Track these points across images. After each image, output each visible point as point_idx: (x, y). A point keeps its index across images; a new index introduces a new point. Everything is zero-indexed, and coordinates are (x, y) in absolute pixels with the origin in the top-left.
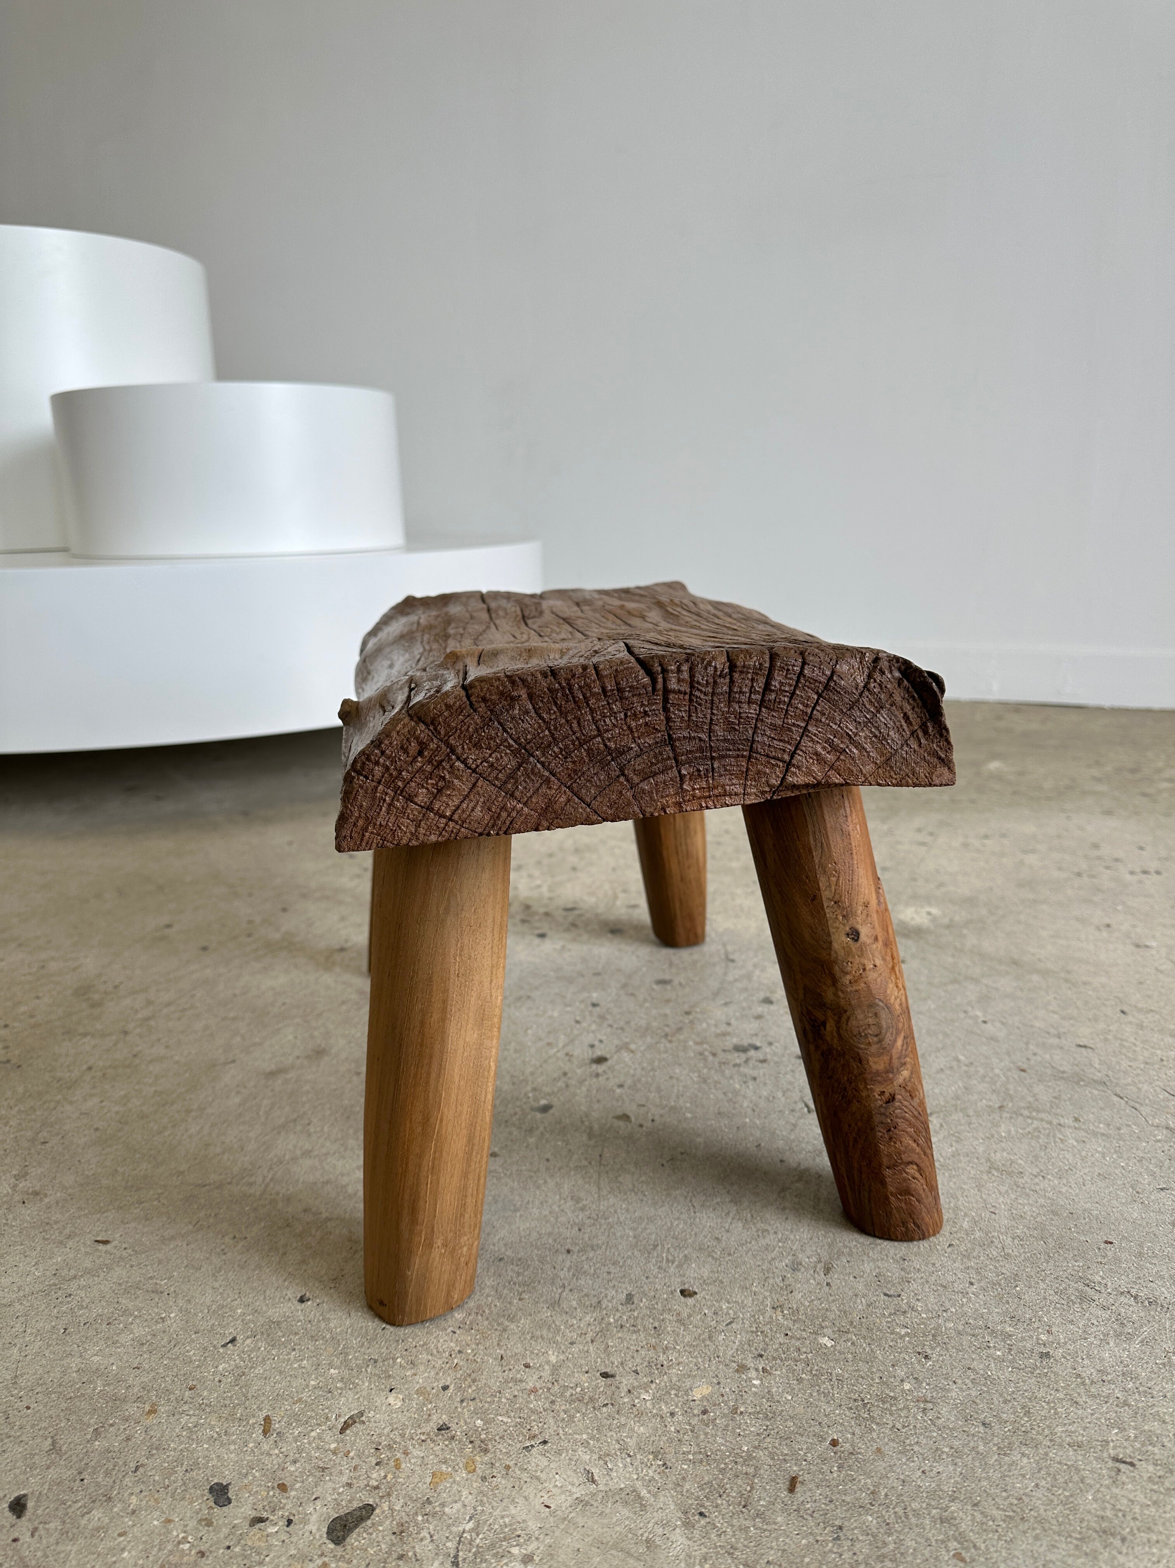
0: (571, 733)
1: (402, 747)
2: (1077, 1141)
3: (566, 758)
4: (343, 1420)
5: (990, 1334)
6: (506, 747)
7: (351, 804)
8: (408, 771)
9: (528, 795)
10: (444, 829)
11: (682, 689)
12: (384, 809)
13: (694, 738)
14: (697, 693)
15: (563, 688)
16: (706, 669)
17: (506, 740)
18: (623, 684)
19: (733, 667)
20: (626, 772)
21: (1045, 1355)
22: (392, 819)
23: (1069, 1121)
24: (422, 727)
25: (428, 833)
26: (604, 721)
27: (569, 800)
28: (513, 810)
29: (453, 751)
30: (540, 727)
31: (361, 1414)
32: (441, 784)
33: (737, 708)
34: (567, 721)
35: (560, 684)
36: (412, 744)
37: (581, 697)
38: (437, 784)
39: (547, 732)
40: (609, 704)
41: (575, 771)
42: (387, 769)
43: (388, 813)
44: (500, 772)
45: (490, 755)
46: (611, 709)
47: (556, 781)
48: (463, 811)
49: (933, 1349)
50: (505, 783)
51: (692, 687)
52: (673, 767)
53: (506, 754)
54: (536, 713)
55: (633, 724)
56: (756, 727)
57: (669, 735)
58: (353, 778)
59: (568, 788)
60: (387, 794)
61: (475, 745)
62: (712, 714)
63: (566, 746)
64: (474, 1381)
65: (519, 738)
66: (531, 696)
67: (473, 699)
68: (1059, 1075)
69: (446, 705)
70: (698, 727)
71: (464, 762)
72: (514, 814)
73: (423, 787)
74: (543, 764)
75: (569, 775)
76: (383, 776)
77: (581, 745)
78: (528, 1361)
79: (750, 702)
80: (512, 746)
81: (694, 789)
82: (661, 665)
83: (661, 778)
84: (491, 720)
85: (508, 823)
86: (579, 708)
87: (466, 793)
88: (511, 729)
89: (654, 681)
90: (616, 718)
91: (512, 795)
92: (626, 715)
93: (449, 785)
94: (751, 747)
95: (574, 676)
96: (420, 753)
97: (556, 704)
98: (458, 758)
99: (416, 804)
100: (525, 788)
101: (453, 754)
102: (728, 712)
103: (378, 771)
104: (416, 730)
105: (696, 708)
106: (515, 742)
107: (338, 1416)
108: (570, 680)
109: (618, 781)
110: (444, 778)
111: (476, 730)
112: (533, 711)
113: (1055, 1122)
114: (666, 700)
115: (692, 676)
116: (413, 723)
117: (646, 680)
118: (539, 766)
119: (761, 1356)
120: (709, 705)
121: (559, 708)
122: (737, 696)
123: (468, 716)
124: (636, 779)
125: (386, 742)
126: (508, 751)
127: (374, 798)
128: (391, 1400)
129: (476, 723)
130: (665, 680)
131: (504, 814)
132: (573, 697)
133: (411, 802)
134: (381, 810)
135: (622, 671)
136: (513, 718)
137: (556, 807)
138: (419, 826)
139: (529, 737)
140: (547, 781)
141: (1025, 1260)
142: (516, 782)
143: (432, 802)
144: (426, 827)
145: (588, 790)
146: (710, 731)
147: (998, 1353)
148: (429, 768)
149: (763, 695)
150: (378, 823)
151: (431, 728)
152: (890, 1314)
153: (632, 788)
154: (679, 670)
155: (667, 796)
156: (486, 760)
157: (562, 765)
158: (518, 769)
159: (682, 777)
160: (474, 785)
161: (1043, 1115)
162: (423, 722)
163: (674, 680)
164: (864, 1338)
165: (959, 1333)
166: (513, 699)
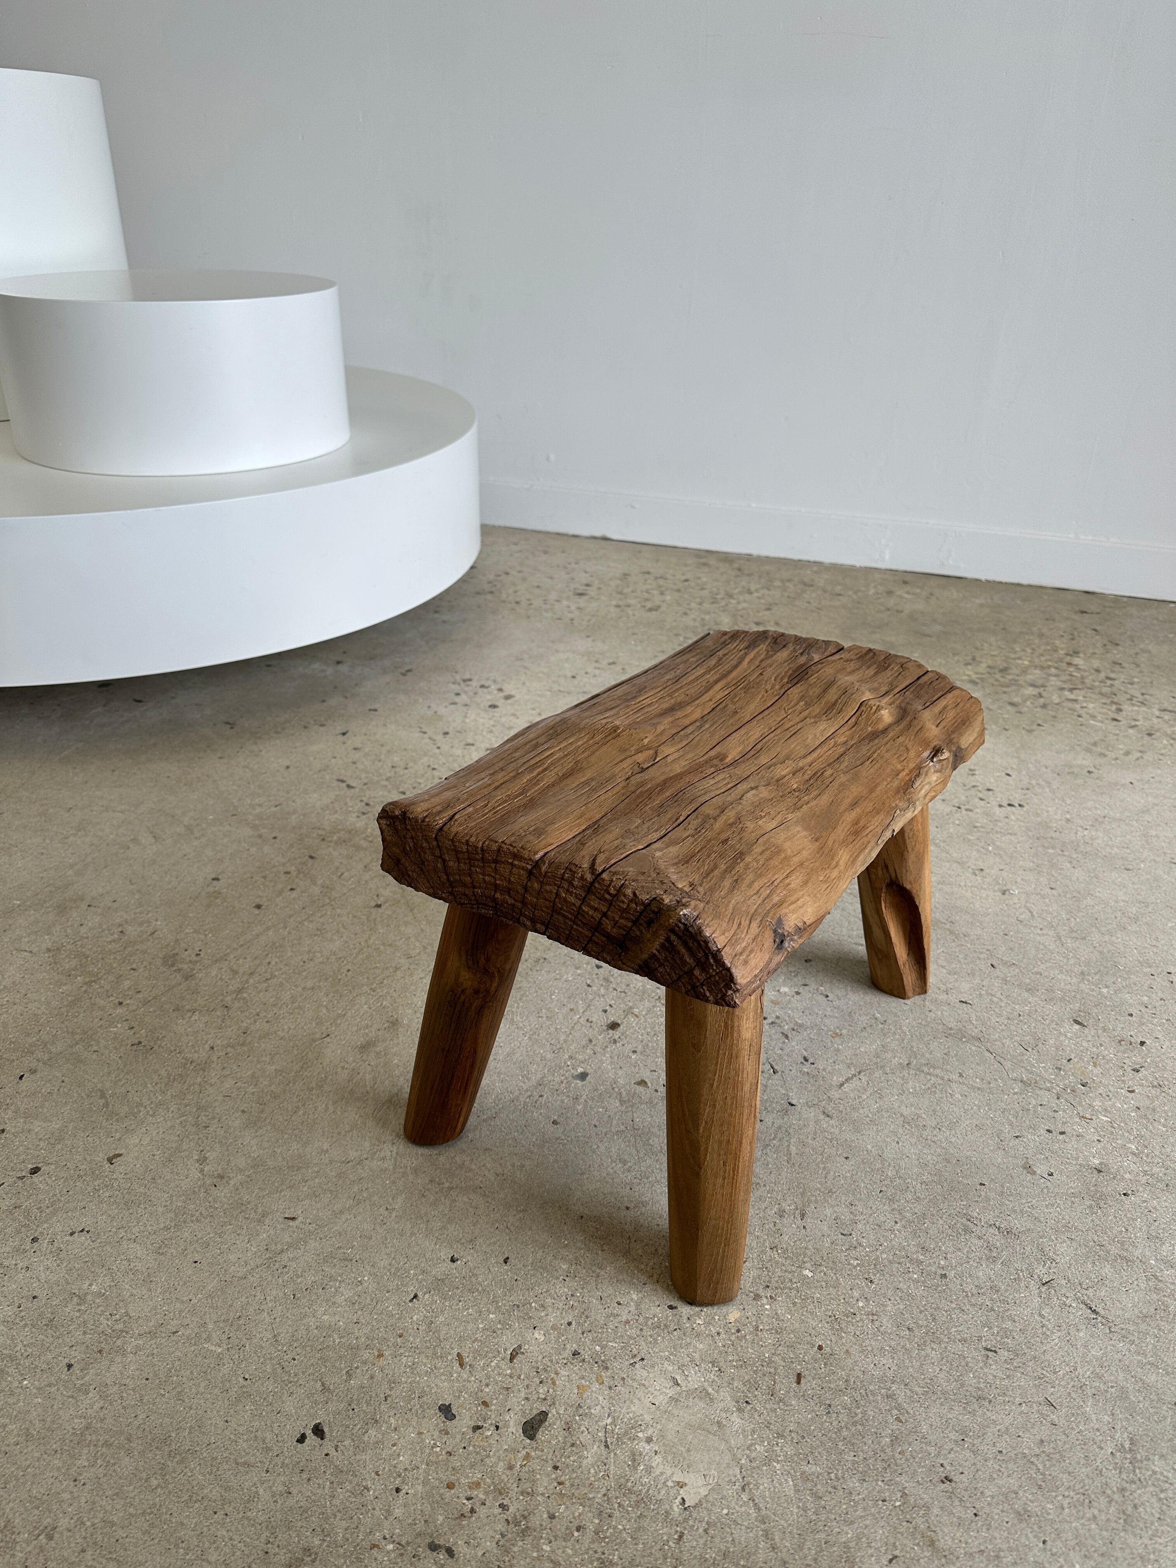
2: (961, 1095)
4: (509, 1353)
5: (910, 1262)
21: (944, 1276)
23: (955, 1077)
31: (520, 1347)
49: (875, 1275)
64: (587, 1317)
68: (948, 1033)
78: (619, 1299)
107: (505, 1350)
113: (946, 1077)
119: (768, 1287)
128: (536, 1335)
141: (930, 1200)
147: (915, 1276)
152: (847, 1250)
161: (938, 1071)
164: (832, 1269)
165: (890, 1262)
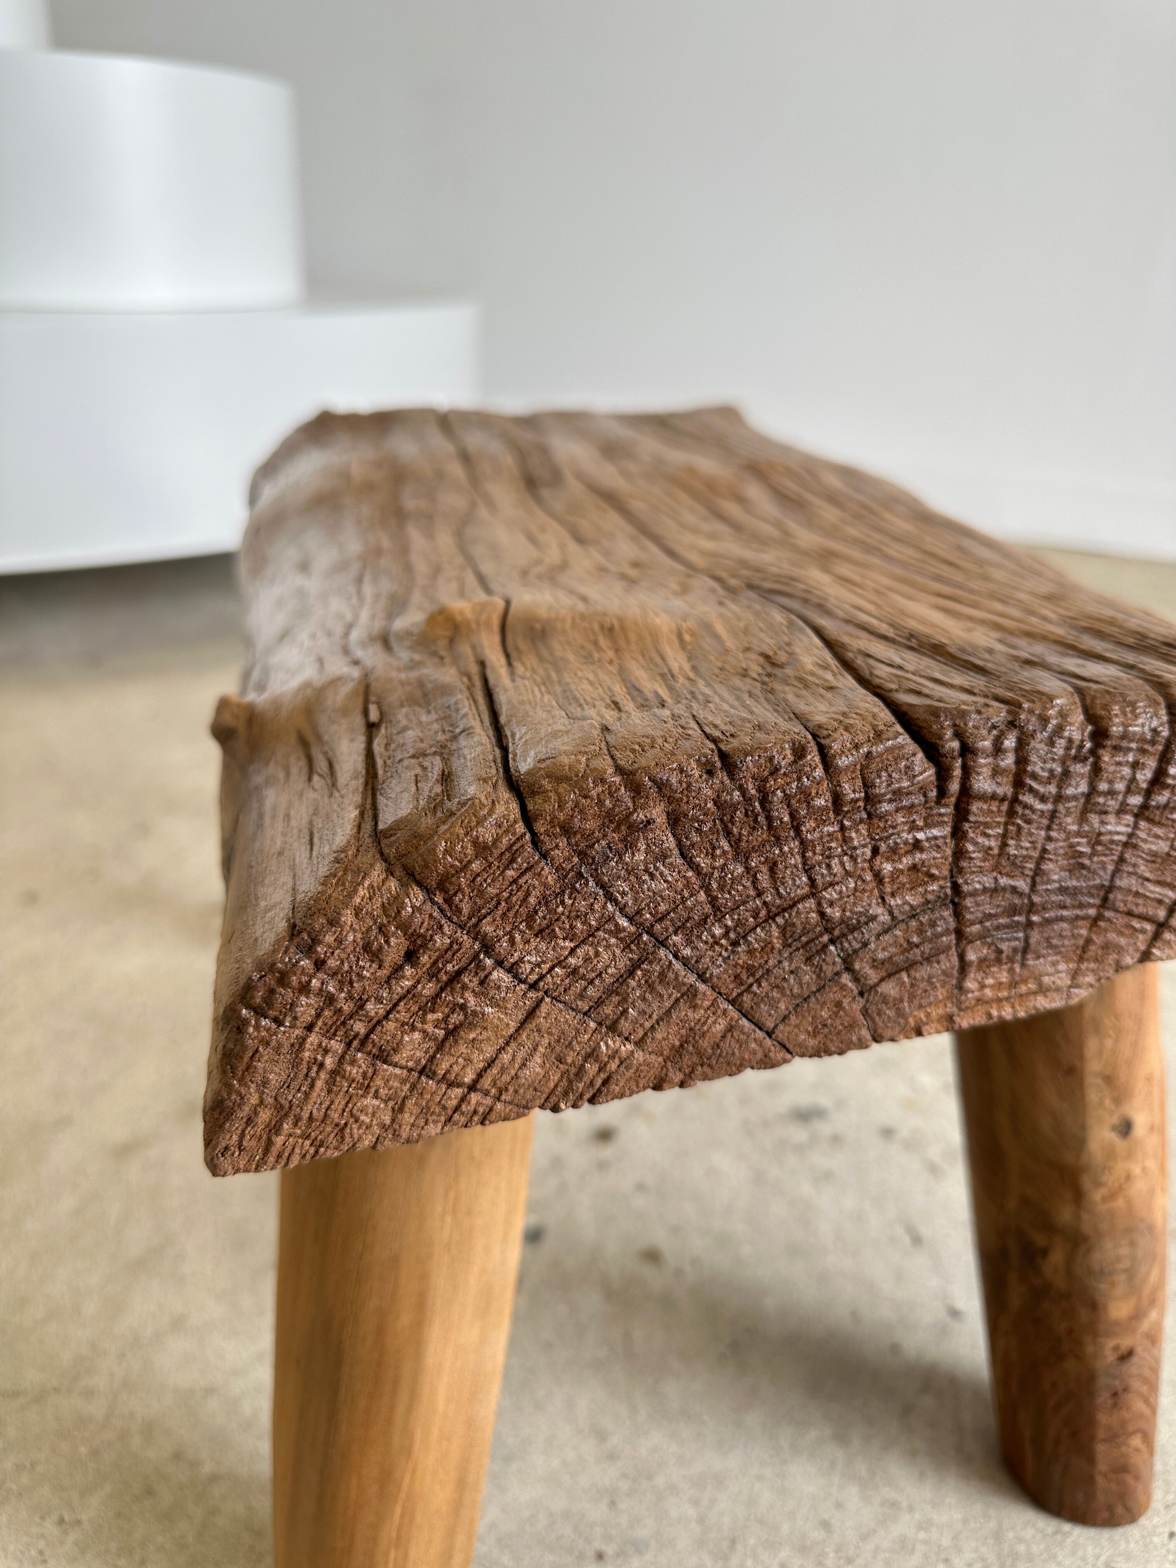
0: (752, 893)
1: (367, 947)
3: (735, 944)
6: (610, 932)
7: (241, 1081)
8: (379, 1000)
9: (647, 1025)
10: (457, 1109)
11: (1000, 791)
12: (319, 1084)
13: (1004, 889)
14: (1028, 799)
15: (747, 799)
16: (1051, 743)
17: (611, 919)
18: (881, 787)
19: (1100, 735)
20: (857, 966)
22: (340, 1102)
24: (417, 896)
25: (422, 1122)
26: (829, 866)
27: (730, 1029)
28: (612, 1057)
29: (488, 948)
30: (688, 885)
32: (456, 1018)
33: (1096, 825)
34: (748, 869)
35: (742, 790)
36: (393, 941)
37: (786, 819)
38: (446, 1019)
39: (702, 896)
40: (843, 828)
41: (751, 970)
42: (331, 1000)
43: (329, 1091)
44: (591, 982)
45: (573, 951)
46: (846, 840)
47: (709, 992)
48: (503, 1070)
50: (599, 1002)
51: (1018, 783)
52: (949, 948)
53: (608, 947)
54: (683, 855)
55: (888, 867)
56: (1121, 860)
57: (956, 887)
58: (246, 1022)
59: (733, 1002)
60: (326, 1051)
61: (539, 933)
62: (1049, 839)
63: (739, 923)
65: (639, 912)
66: (674, 821)
67: (540, 827)
69: (475, 843)
70: (1015, 866)
71: (512, 970)
72: (613, 1066)
73: (413, 1028)
74: (685, 962)
75: (737, 977)
76: (318, 1015)
77: (771, 917)
79: (1122, 810)
80: (624, 929)
81: (982, 986)
82: (959, 735)
83: (923, 972)
84: (580, 875)
85: (599, 1082)
86: (778, 841)
87: (512, 1030)
88: (624, 894)
89: (943, 776)
90: (853, 859)
91: (613, 1028)
92: (875, 851)
93: (472, 1019)
94: (1105, 899)
95: (775, 771)
96: (411, 957)
97: (728, 834)
98: (500, 963)
99: (396, 1065)
100: (643, 1013)
101: (488, 954)
102: (1078, 834)
103: (306, 1007)
104: (402, 906)
105: (1019, 828)
106: (631, 919)
108: (765, 780)
109: (838, 983)
110: (463, 1007)
111: (544, 900)
112: (676, 852)
114: (961, 814)
115: (1022, 760)
116: (393, 884)
117: (929, 774)
118: (677, 965)
120: (1045, 822)
121: (736, 844)
122: (1101, 800)
123: (528, 869)
124: (873, 976)
125: (329, 939)
126: (613, 941)
127: (295, 1064)
129: (546, 885)
130: (967, 771)
131: (591, 1068)
132: (769, 818)
133: (385, 1062)
134: (312, 1086)
135: (881, 755)
136: (631, 871)
137: (705, 1044)
138: (401, 1110)
139: (663, 908)
140: (691, 994)
142: (625, 1000)
143: (433, 1057)
144: (417, 1110)
145: (773, 1004)
146: (1038, 871)
148: (429, 989)
149: (1148, 794)
150: (305, 1115)
151: (439, 899)
153: (861, 994)
154: (998, 750)
155: (930, 1004)
156: (560, 963)
157: (725, 960)
158: (631, 973)
159: (964, 967)
160: (531, 1014)
162: (420, 884)
163: (986, 772)
166: (633, 828)
